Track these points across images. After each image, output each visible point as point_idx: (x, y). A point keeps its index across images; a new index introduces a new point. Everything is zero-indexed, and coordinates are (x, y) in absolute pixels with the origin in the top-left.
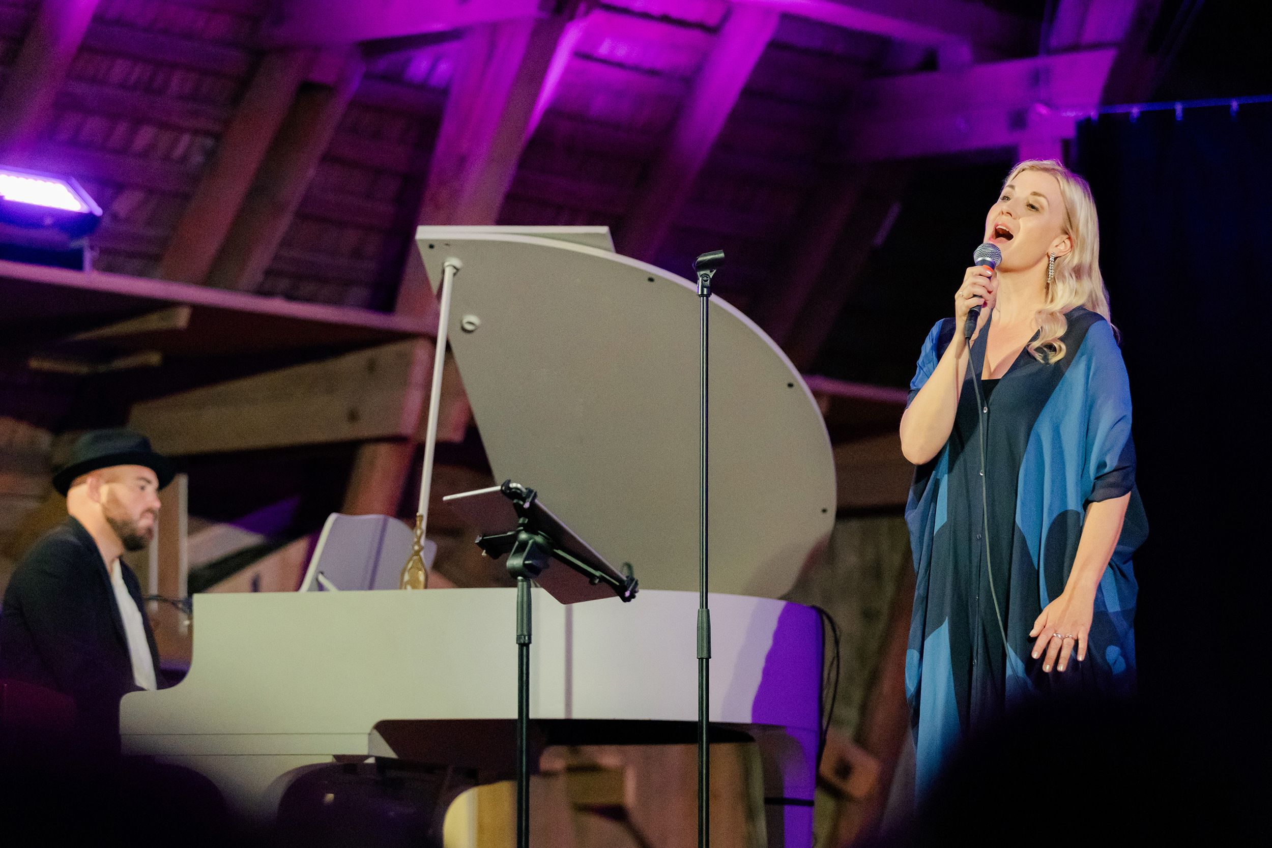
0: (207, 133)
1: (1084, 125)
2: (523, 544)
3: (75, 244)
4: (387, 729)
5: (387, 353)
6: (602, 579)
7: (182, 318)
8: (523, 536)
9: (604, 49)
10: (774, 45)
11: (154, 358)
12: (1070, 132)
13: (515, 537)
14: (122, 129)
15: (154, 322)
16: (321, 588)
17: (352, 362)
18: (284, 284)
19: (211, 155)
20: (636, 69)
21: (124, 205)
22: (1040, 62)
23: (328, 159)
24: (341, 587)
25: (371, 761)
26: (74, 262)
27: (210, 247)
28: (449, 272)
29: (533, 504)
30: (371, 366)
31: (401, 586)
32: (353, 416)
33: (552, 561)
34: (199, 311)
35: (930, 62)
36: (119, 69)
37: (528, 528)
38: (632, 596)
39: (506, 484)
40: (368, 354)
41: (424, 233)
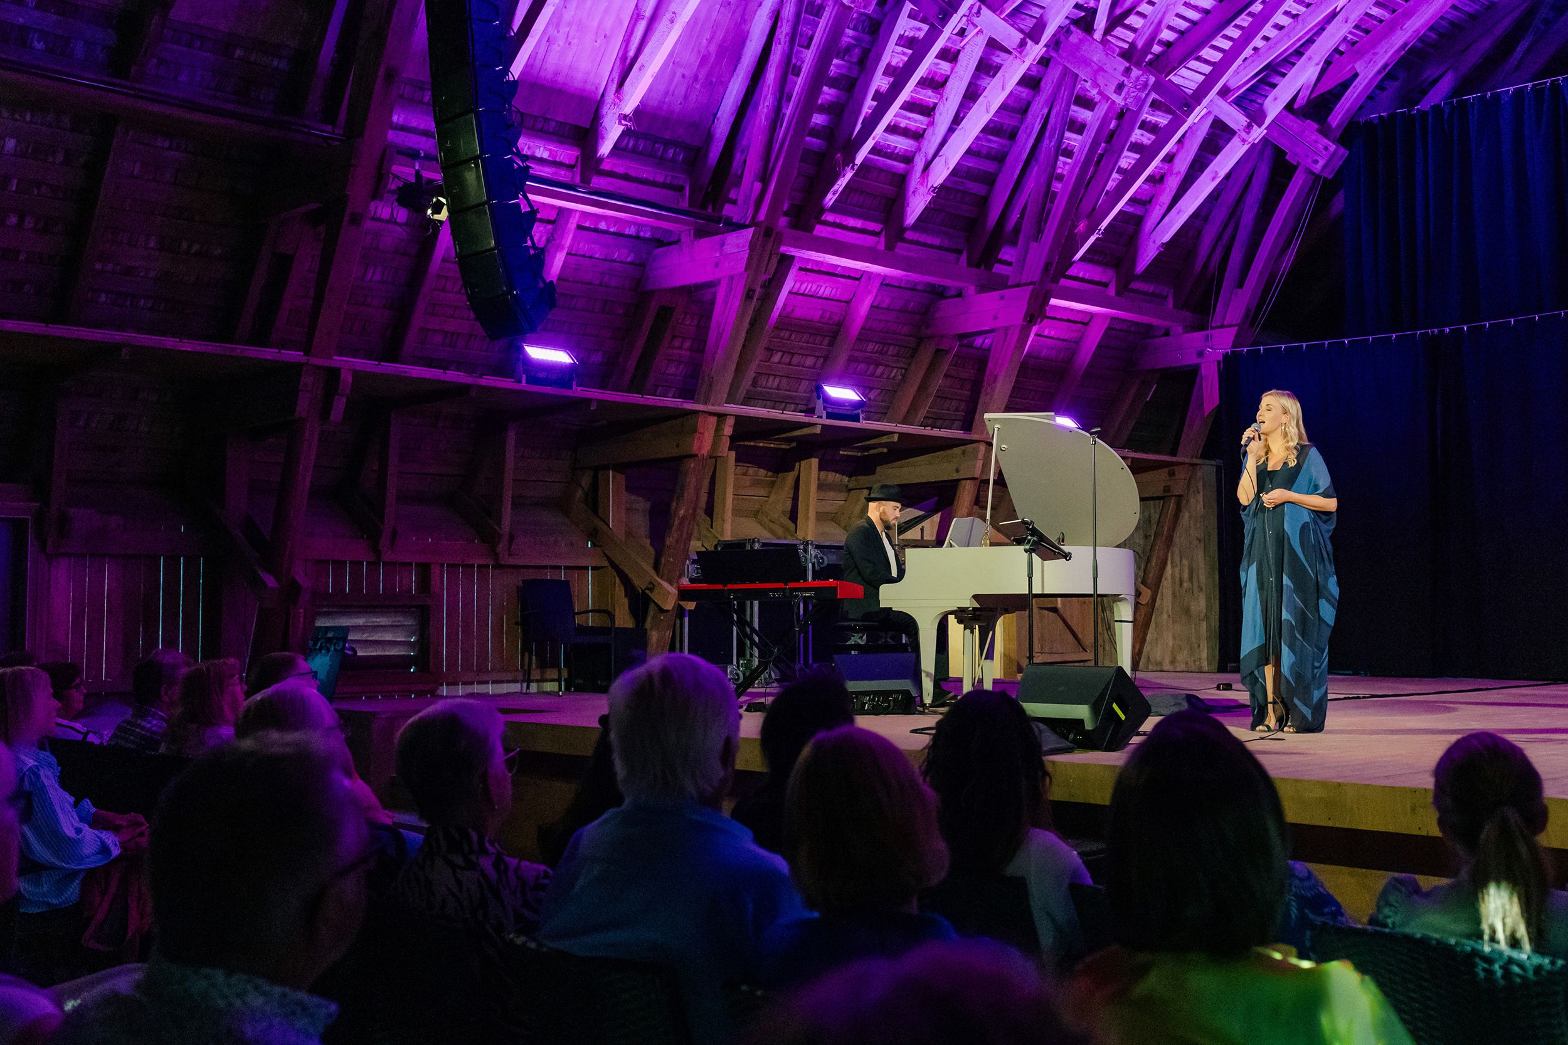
0: (902, 368)
1: (1226, 356)
2: (1029, 541)
3: (856, 412)
4: (976, 597)
5: (969, 447)
6: (1058, 553)
7: (896, 438)
8: (1029, 537)
9: (1046, 333)
10: (1108, 328)
11: (885, 450)
12: (1221, 358)
13: (1026, 538)
14: (872, 367)
15: (884, 439)
16: (951, 546)
17: (958, 451)
18: (930, 422)
19: (904, 376)
20: (1058, 339)
21: (872, 396)
22: (1209, 332)
23: (946, 376)
24: (959, 546)
25: (971, 609)
26: (856, 419)
27: (904, 410)
28: (996, 429)
29: (1033, 526)
30: (964, 453)
31: (981, 545)
32: (957, 471)
33: (1040, 546)
34: (901, 434)
35: (1167, 333)
36: (870, 347)
37: (1031, 535)
38: (1070, 559)
39: (1023, 519)
40: (963, 448)
41: (987, 416)
